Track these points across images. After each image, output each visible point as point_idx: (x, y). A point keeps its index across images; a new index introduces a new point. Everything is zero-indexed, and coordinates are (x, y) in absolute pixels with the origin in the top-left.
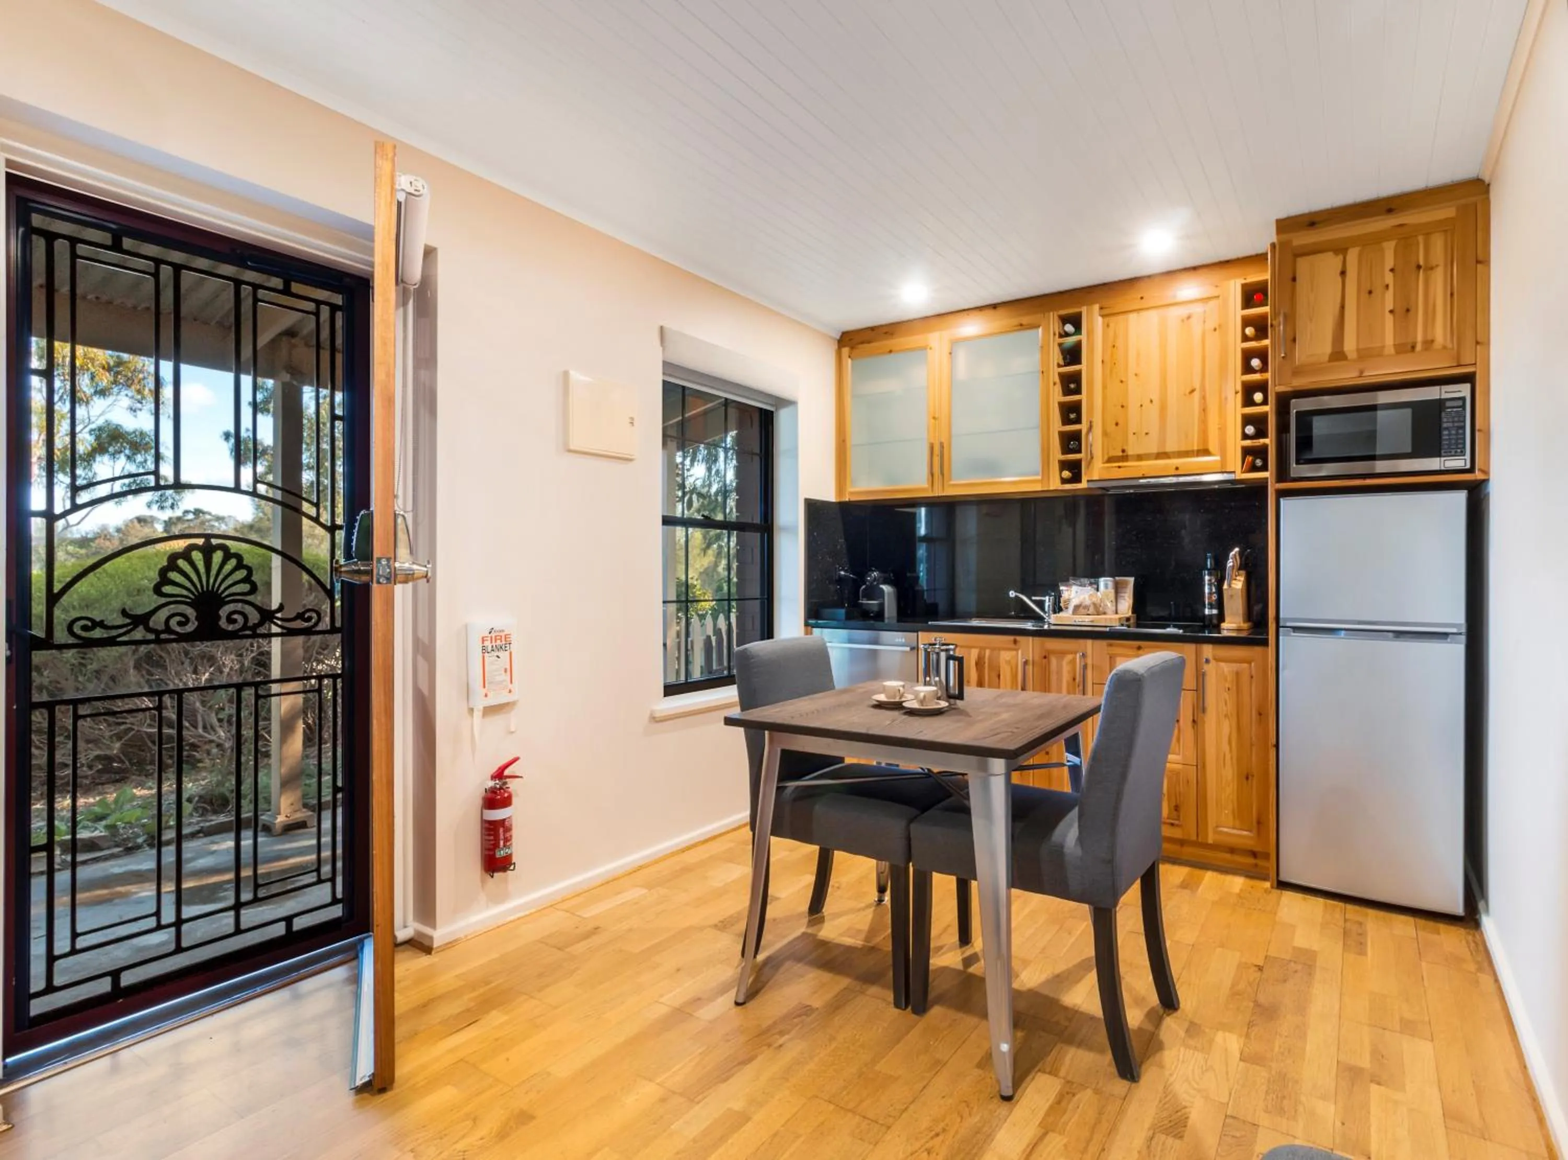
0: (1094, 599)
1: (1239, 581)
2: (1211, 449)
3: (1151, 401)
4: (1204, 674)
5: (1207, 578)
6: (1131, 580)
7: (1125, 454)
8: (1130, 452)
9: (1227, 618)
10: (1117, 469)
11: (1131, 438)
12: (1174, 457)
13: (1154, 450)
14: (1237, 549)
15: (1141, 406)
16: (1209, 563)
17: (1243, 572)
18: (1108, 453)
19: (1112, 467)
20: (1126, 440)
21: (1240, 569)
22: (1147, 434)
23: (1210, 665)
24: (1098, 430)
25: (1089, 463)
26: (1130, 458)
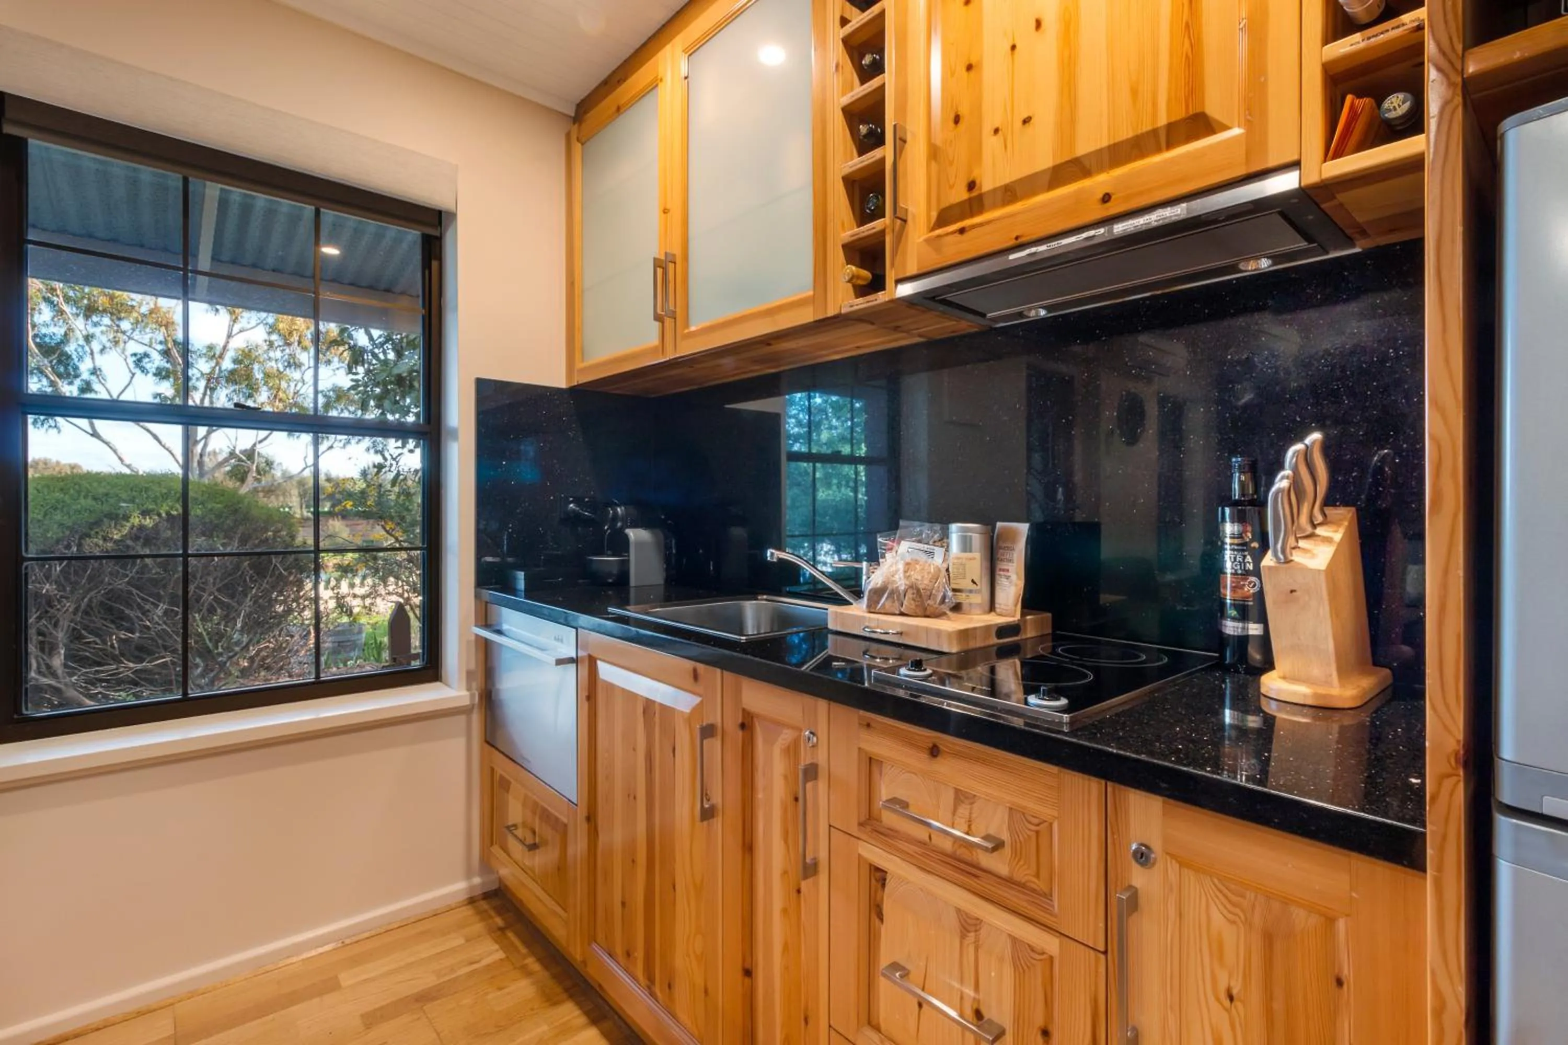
0: (915, 576)
1: (1328, 540)
2: (1213, 110)
3: (1038, 24)
4: (1133, 902)
5: (1229, 528)
6: (1023, 528)
7: (975, 193)
8: (987, 184)
9: (1282, 663)
10: (958, 237)
11: (991, 143)
12: (1101, 169)
13: (1044, 161)
14: (1315, 437)
15: (1013, 47)
16: (1236, 486)
17: (1345, 515)
18: (939, 201)
19: (947, 234)
20: (976, 155)
21: (1329, 501)
22: (1026, 121)
23: (1156, 872)
24: (916, 152)
25: (900, 237)
26: (987, 201)
